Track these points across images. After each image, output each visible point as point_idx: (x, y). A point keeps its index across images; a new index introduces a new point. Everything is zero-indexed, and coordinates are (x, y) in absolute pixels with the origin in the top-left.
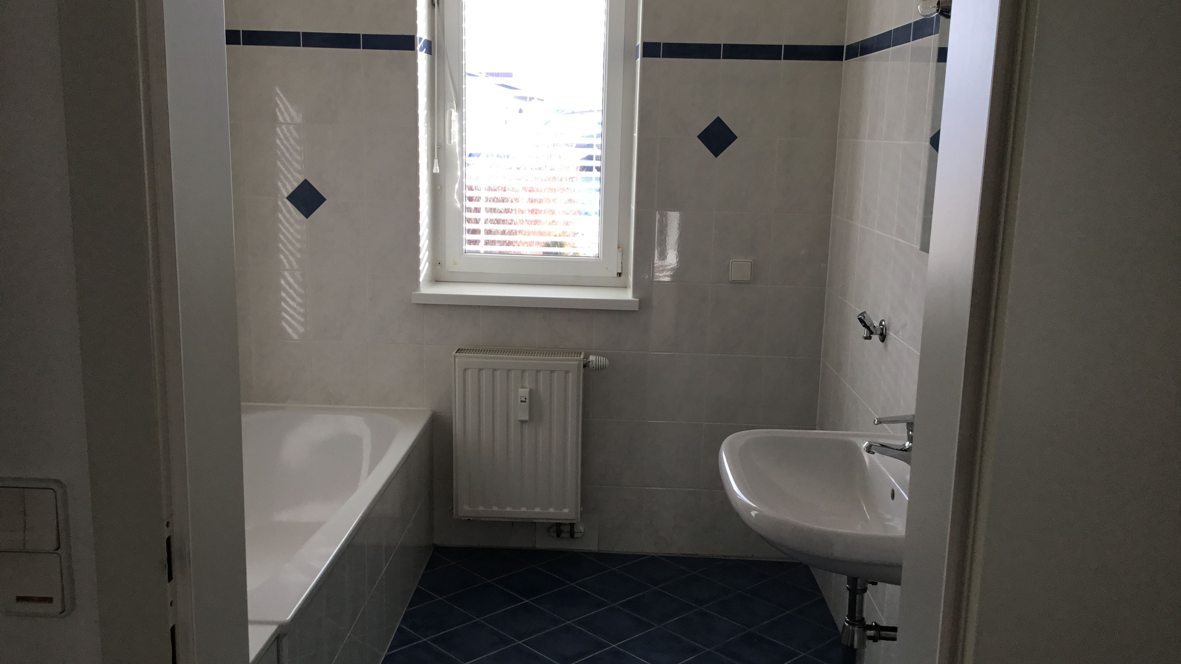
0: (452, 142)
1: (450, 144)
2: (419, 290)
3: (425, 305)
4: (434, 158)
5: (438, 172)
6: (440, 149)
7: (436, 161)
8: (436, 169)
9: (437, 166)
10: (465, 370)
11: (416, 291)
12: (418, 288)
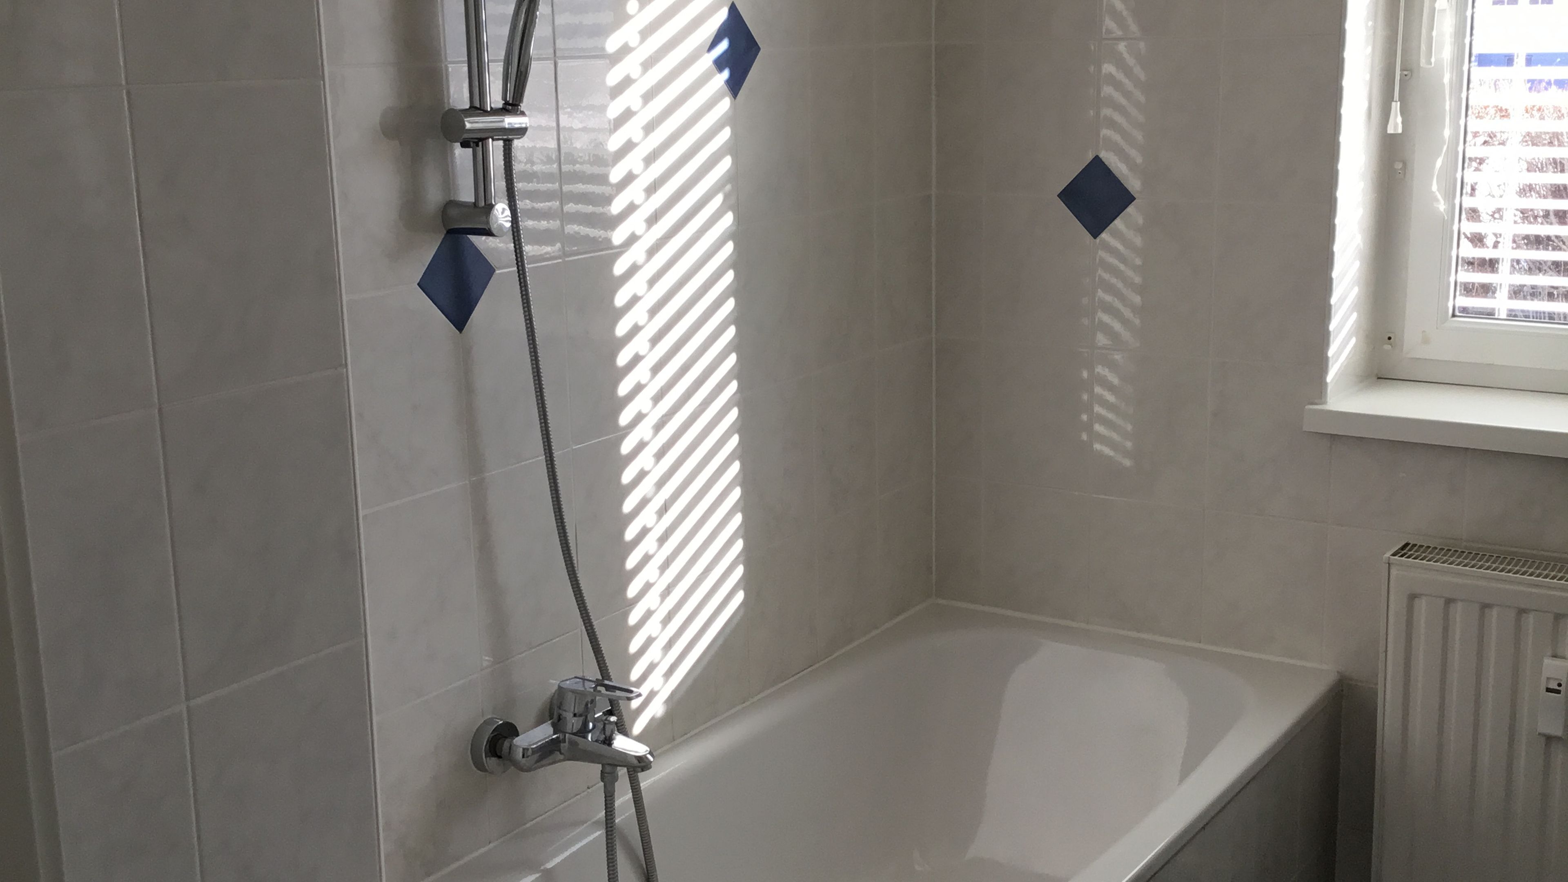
0: (1433, 60)
1: (1429, 66)
2: (1325, 403)
3: (1333, 437)
4: (1392, 99)
5: (1400, 131)
6: (1408, 77)
7: (1396, 106)
8: (1396, 125)
9: (1396, 117)
10: (1413, 597)
11: (1316, 404)
12: (1321, 398)
